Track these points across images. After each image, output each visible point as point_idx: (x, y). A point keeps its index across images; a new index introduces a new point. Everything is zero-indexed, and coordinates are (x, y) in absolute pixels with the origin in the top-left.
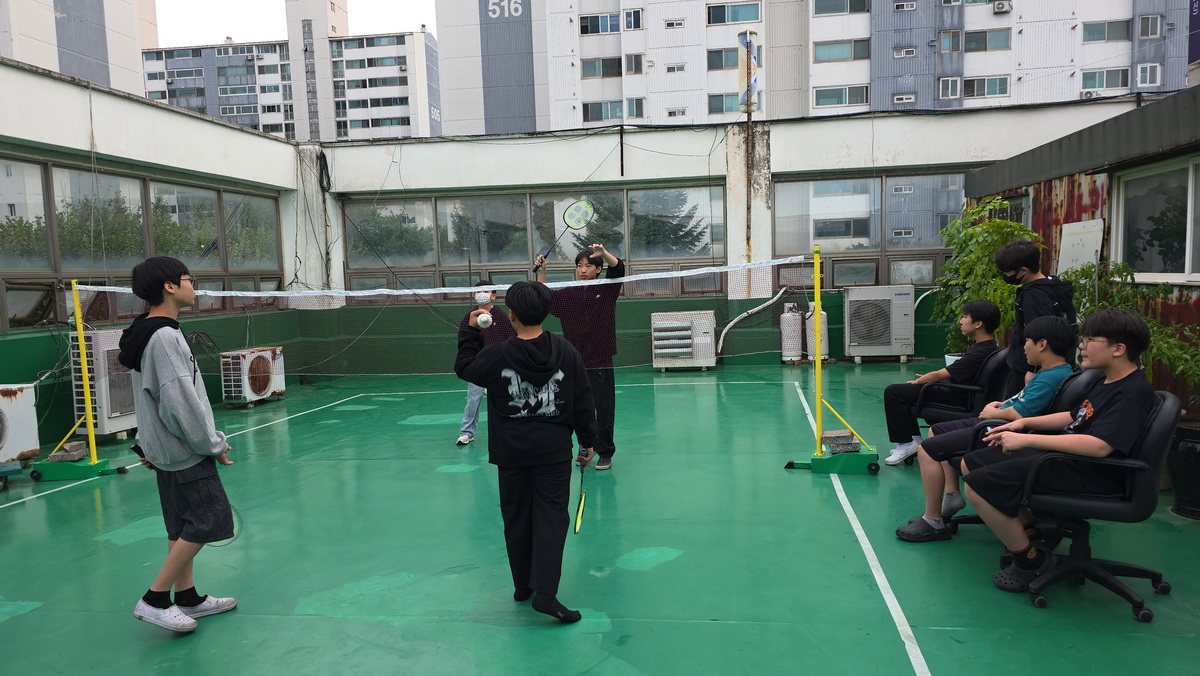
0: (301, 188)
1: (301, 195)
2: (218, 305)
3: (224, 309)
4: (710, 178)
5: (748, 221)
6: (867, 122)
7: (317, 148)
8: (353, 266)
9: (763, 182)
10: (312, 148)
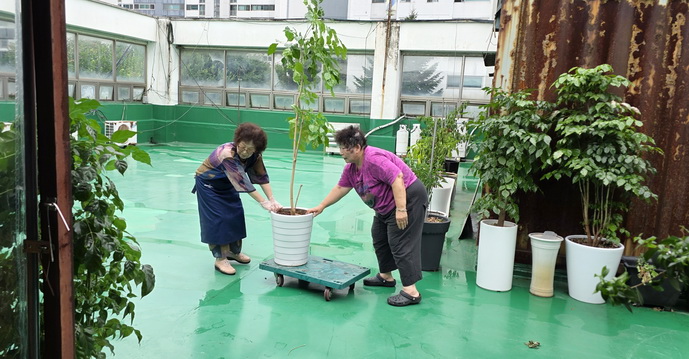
0: (158, 41)
1: (157, 45)
2: (110, 98)
3: (113, 100)
4: (366, 51)
5: (384, 75)
6: (454, 25)
7: (168, 20)
8: (183, 84)
9: (394, 55)
10: (165, 21)
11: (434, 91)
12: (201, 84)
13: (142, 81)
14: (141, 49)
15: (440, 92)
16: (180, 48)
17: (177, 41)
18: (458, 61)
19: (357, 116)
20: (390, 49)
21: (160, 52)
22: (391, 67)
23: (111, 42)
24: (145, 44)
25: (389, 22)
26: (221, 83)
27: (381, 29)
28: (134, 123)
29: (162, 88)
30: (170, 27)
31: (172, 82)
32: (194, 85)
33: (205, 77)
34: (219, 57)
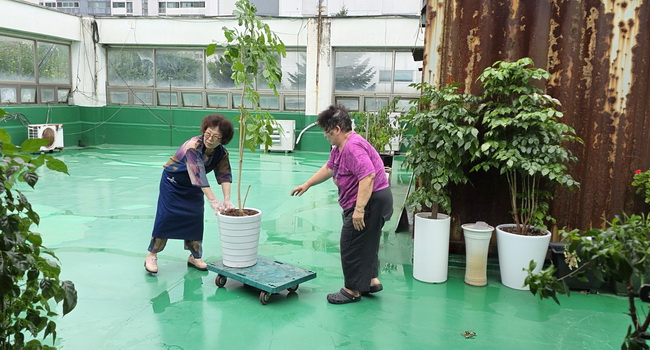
0: (82, 40)
1: (82, 44)
2: (33, 101)
3: (36, 102)
4: (298, 47)
5: (317, 72)
6: (384, 21)
7: (92, 19)
8: (111, 84)
9: (326, 51)
10: (89, 19)
11: (367, 86)
12: (129, 83)
13: (67, 82)
14: (65, 49)
15: (373, 86)
16: (107, 47)
17: (103, 40)
18: (390, 55)
19: (293, 113)
20: (322, 46)
21: (86, 52)
22: (323, 62)
23: (32, 43)
24: (69, 44)
25: (320, 18)
26: (151, 82)
27: (313, 25)
28: (60, 126)
29: (89, 89)
30: (94, 26)
31: (98, 82)
32: (124, 85)
33: (134, 76)
34: (148, 56)
